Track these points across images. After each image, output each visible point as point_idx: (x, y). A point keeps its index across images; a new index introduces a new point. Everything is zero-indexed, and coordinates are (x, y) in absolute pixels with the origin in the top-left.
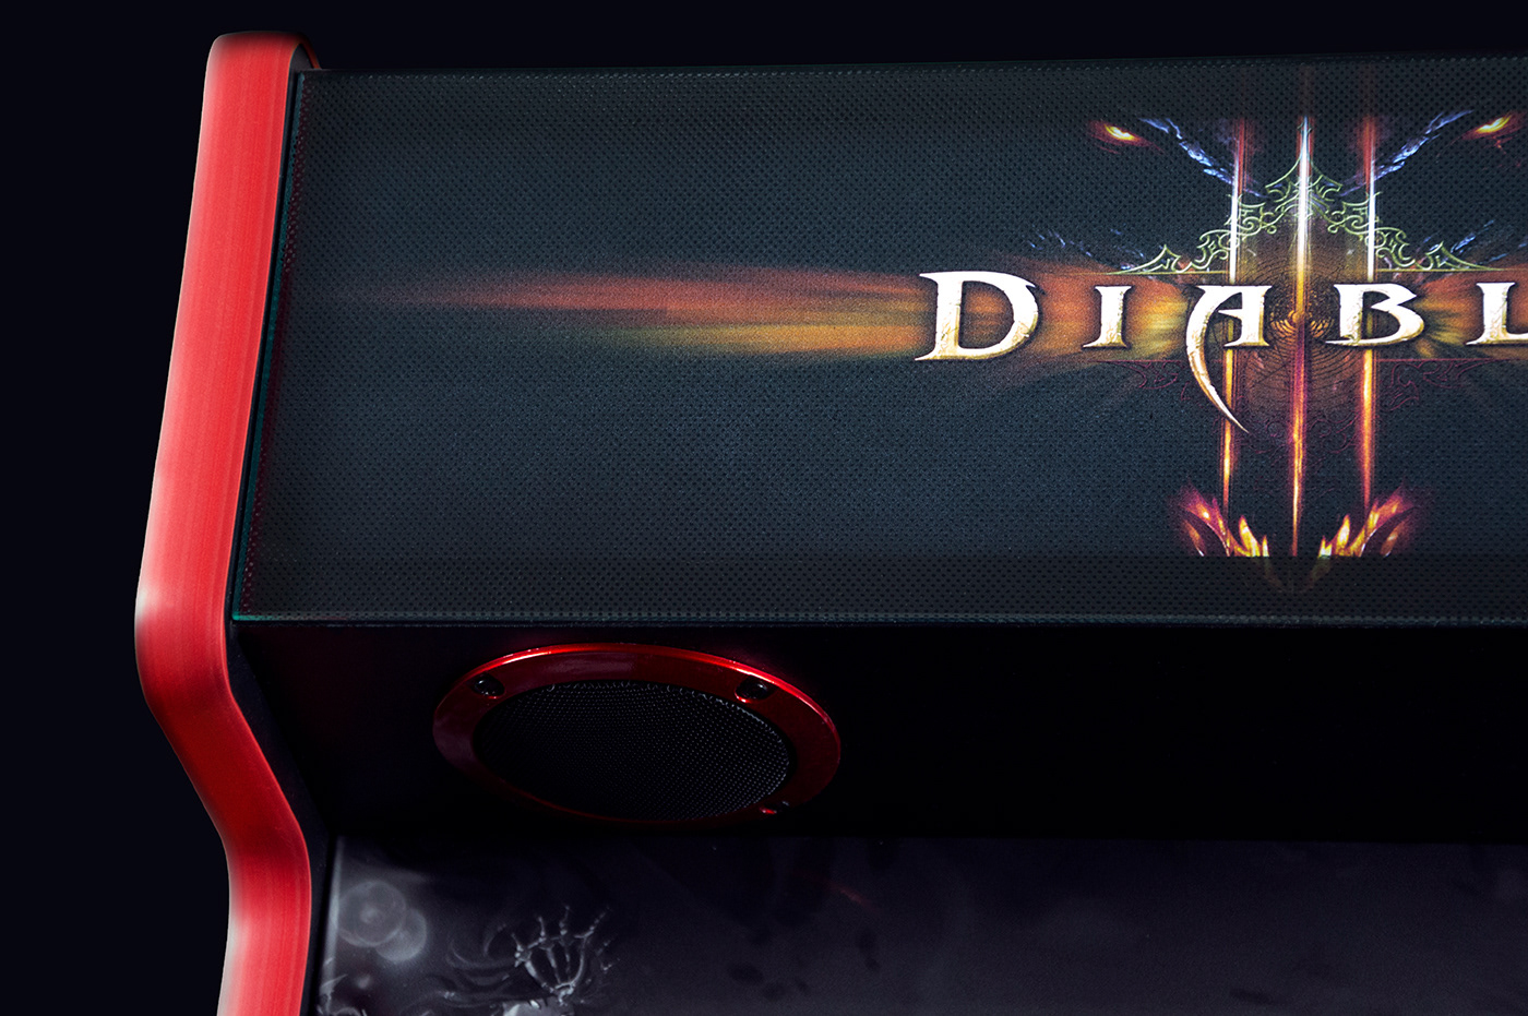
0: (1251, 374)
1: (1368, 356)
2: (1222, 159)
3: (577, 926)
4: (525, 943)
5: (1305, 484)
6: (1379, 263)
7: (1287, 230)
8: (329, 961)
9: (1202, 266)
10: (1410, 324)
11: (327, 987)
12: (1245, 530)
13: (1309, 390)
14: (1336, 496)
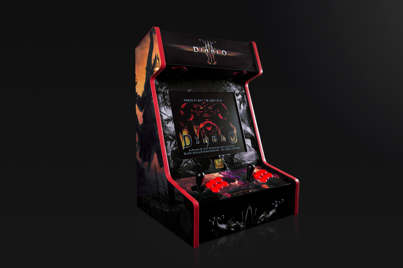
4: (163, 83)
14: (213, 62)
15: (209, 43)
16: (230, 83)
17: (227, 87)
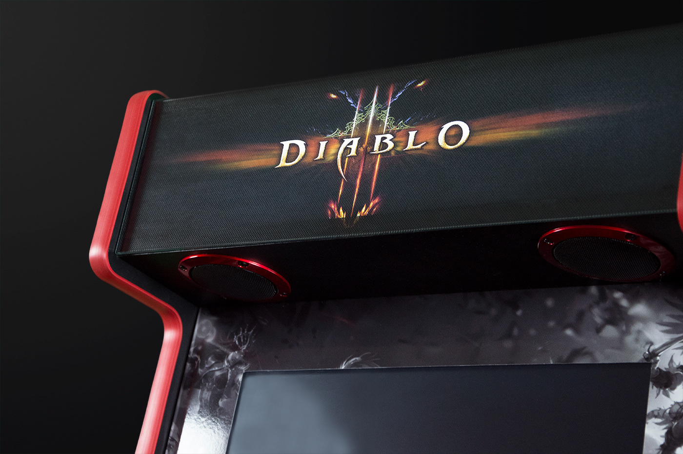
0: (351, 164)
1: (379, 156)
2: (356, 102)
3: (249, 330)
4: (237, 335)
5: (357, 196)
6: (387, 128)
7: (367, 120)
8: (193, 342)
9: (345, 133)
10: (391, 145)
11: (192, 349)
12: (341, 210)
13: (363, 168)
15: (382, 100)
16: (634, 299)
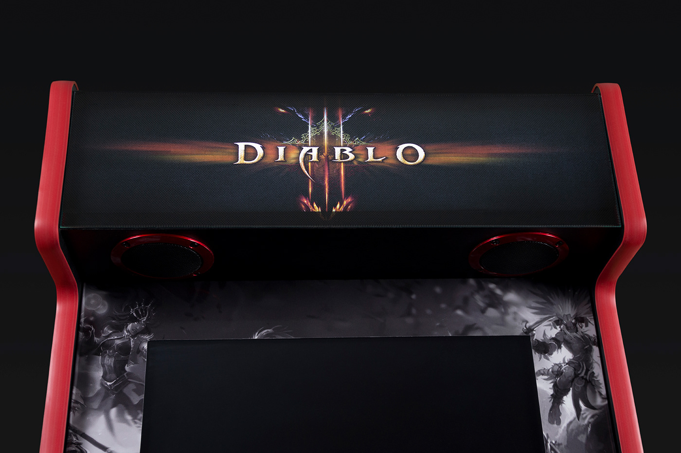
0: (315, 168)
1: (342, 164)
2: (306, 117)
5: (328, 194)
6: (344, 142)
7: (322, 134)
8: (83, 314)
9: (303, 142)
10: (352, 157)
11: (82, 320)
12: (315, 205)
13: (329, 172)
14: (336, 197)
15: (332, 119)
16: (506, 289)
17: (483, 311)
